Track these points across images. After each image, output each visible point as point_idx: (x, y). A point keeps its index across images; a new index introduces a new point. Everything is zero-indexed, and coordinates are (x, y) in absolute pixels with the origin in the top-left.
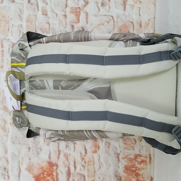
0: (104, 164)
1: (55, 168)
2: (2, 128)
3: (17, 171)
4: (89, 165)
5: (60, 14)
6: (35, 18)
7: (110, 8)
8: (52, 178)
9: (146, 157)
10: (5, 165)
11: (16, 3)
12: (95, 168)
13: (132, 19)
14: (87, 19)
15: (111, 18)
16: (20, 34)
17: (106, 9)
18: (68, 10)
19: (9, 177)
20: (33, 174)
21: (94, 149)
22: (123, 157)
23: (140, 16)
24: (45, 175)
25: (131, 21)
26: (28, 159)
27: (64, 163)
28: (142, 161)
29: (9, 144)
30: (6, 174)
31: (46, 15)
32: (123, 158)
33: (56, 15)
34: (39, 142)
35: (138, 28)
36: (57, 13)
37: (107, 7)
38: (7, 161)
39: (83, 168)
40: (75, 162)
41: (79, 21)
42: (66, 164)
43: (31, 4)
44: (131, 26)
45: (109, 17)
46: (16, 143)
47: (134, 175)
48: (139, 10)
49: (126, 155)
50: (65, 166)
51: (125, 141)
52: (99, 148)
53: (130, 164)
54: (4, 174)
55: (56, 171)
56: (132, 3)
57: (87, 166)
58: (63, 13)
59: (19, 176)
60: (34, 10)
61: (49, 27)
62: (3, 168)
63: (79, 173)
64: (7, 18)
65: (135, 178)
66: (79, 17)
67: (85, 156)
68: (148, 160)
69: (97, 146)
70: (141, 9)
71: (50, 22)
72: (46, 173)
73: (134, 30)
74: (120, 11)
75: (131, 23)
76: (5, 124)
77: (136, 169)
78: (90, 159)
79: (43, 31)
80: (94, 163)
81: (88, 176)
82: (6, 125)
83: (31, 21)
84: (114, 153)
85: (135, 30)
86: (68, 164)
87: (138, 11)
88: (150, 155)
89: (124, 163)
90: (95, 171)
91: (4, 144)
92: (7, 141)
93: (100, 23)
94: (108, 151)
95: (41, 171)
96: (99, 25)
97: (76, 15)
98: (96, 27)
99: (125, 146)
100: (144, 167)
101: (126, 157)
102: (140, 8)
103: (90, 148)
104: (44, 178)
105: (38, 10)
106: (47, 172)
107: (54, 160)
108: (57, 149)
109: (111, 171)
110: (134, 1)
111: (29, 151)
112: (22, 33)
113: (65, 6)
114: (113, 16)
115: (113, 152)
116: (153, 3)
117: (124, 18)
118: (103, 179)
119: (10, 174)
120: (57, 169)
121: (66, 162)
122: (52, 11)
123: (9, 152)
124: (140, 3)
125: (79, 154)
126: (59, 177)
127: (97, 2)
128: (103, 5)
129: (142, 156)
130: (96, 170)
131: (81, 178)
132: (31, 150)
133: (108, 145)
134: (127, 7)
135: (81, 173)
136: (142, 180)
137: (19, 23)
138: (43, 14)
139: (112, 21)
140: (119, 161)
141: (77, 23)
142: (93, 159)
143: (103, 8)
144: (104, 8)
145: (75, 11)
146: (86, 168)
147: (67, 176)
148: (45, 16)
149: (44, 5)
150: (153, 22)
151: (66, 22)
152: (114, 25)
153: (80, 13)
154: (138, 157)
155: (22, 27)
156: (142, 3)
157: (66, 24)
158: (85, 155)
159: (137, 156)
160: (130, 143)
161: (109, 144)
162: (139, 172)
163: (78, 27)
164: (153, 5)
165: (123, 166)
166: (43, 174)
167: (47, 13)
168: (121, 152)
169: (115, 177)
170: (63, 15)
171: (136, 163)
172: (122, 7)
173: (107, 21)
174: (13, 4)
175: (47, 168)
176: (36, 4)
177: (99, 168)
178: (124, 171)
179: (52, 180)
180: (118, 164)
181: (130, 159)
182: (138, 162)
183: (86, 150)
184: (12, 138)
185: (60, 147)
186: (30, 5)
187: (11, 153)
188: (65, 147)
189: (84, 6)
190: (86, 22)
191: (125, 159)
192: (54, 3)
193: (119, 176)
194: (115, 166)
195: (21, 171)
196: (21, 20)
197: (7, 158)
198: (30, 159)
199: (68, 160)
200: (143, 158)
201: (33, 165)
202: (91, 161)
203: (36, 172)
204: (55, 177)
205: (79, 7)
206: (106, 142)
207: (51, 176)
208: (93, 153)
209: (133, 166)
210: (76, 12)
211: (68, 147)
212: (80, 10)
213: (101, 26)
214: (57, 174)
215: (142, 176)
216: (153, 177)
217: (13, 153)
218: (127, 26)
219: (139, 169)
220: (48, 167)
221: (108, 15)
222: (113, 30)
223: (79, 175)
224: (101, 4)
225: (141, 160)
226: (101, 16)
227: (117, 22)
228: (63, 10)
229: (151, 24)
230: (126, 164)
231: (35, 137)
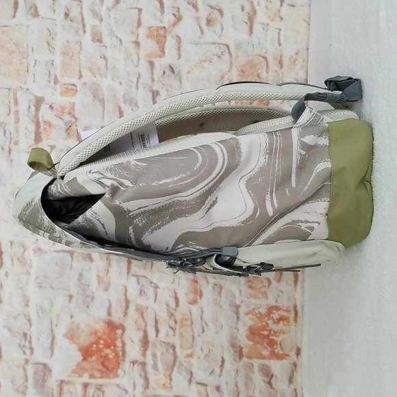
0: (210, 324)
1: (119, 332)
2: (19, 260)
3: (48, 338)
4: (182, 325)
5: (128, 39)
6: (78, 48)
7: (222, 28)
8: (114, 351)
9: (288, 311)
10: (26, 328)
11: (40, 17)
12: (193, 332)
13: (264, 51)
14: (179, 49)
15: (226, 49)
16: (49, 79)
17: (215, 31)
18: (142, 31)
19: (32, 350)
20: (78, 344)
21: (191, 297)
22: (246, 311)
23: (280, 44)
24: (101, 346)
25: (263, 54)
26: (69, 317)
27: (136, 323)
28: (281, 319)
29: (32, 289)
30: (27, 344)
31: (100, 41)
32: (247, 314)
33: (119, 42)
34: (88, 286)
35: (277, 68)
36: (122, 39)
37: (217, 28)
38: (29, 320)
39: (171, 332)
40: (156, 322)
41: (164, 52)
42: (141, 325)
43: (71, 20)
44: (264, 63)
45: (222, 46)
46: (45, 287)
47: (265, 344)
48: (279, 34)
49: (251, 309)
50: (139, 329)
51: (249, 281)
52: (201, 295)
53: (259, 324)
54: (24, 345)
55: (122, 338)
56: (266, 20)
57: (180, 328)
58: (134, 39)
59: (52, 349)
60: (77, 31)
61: (106, 65)
62: (22, 334)
63: (163, 340)
64: (23, 47)
65: (267, 348)
66: (164, 46)
67: (175, 310)
68: (292, 316)
69: (199, 291)
70: (282, 33)
71: (107, 56)
72: (102, 342)
73: (268, 72)
74: (243, 36)
75: (263, 60)
76: (24, 252)
77: (270, 333)
78: (185, 315)
79: (94, 74)
80: (192, 323)
81: (181, 347)
82: (26, 254)
83: (71, 54)
84: (230, 304)
85: (270, 73)
86: (144, 324)
87: (277, 36)
88: (295, 307)
89: (247, 322)
90: (193, 338)
92: (27, 283)
93: (203, 58)
94: (218, 301)
95: (92, 339)
96: (201, 61)
97: (158, 42)
98: (196, 66)
99: (250, 291)
100: (285, 328)
101: (251, 311)
102: (280, 30)
103: (186, 295)
104: (100, 350)
105: (85, 32)
106: (104, 340)
107: (117, 317)
108: (124, 297)
109: (224, 336)
110: (269, 17)
111: (70, 301)
112: (54, 77)
113: (136, 25)
114: (229, 45)
115: (228, 303)
116: (305, 21)
117: (250, 47)
118: (209, 352)
119: (34, 345)
120: (123, 334)
121: (141, 321)
122: (112, 33)
123: (32, 304)
124: (280, 19)
125: (165, 307)
126: (127, 349)
127: (197, 18)
128: (211, 23)
129: (281, 309)
130: (196, 334)
131: (167, 350)
132: (74, 300)
133: (219, 290)
134: (256, 26)
135: (167, 340)
136: (281, 352)
137: (48, 57)
138: (94, 40)
139: (227, 54)
140: (238, 318)
141: (160, 56)
142: (191, 315)
143: (209, 30)
144: (212, 29)
145: (155, 33)
146: (177, 332)
147: (142, 346)
148: (98, 44)
149: (97, 22)
150: (305, 57)
151: (138, 55)
152: (231, 62)
153: (165, 37)
154: (274, 312)
155: (53, 64)
156: (284, 20)
157: (139, 59)
158: (175, 307)
159: (271, 309)
160: (259, 285)
161: (221, 287)
162: (274, 338)
163: (161, 66)
164: (305, 25)
165: (247, 328)
166: (97, 343)
167: (101, 37)
168: (242, 302)
169: (230, 348)
170: (133, 42)
171: (270, 322)
172: (247, 28)
173: (217, 55)
174: (36, 20)
175: (104, 332)
176: (81, 19)
177: (201, 331)
178: (248, 337)
179: (113, 354)
180: (237, 323)
181: (258, 316)
182: (274, 320)
183: (177, 299)
184: (37, 278)
185: (128, 293)
186: (69, 22)
187: (36, 306)
188: (137, 292)
189: (174, 25)
190: (177, 56)
191: (250, 316)
192: (115, 18)
193: (238, 346)
194: (231, 327)
195: (56, 338)
196: (51, 51)
197: (29, 316)
198: (72, 317)
199: (143, 318)
200: (282, 313)
201: (78, 327)
202: (186, 320)
203: (85, 340)
204: (119, 349)
205: (165, 27)
206: (215, 284)
207: (112, 347)
208: (190, 304)
209: (265, 328)
210: (158, 35)
211: (143, 294)
212: (165, 32)
213: (206, 64)
214: (124, 344)
215: (281, 345)
216: (299, 346)
217: (41, 306)
218: (256, 65)
219: (275, 332)
220: (107, 331)
221: (219, 44)
222: (229, 71)
223: (164, 344)
224: (206, 22)
225: (278, 317)
226: (206, 43)
227: (237, 56)
228: (132, 33)
229: (300, 61)
230: (251, 323)
231: (81, 276)
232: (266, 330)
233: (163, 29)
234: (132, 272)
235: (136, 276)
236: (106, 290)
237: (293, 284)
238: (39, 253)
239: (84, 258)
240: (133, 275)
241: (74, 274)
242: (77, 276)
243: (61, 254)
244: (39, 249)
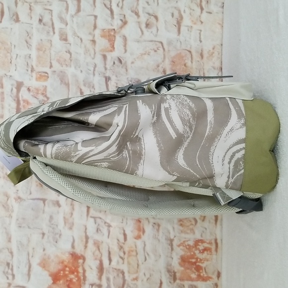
0: (150, 254)
1: (81, 261)
2: (3, 206)
3: (25, 266)
4: (129, 256)
5: (87, 38)
6: (49, 45)
7: (158, 30)
8: (77, 276)
9: (210, 243)
10: (9, 259)
11: (20, 22)
12: (138, 261)
13: (189, 46)
14: (125, 45)
15: (160, 45)
16: (27, 69)
17: (152, 32)
18: (97, 32)
19: (13, 276)
20: (49, 271)
21: (136, 233)
22: (178, 244)
23: (201, 41)
24: (67, 273)
25: (188, 49)
26: (42, 250)
27: (94, 254)
28: (205, 250)
29: (13, 228)
30: (10, 271)
31: (66, 40)
32: (179, 246)
33: (80, 41)
34: (57, 225)
35: (199, 59)
36: (83, 38)
37: (154, 30)
38: (11, 253)
39: (121, 261)
40: (109, 253)
41: (114, 48)
42: (97, 256)
43: (44, 25)
44: (189, 56)
45: (158, 43)
46: (24, 227)
47: (193, 269)
48: (200, 34)
49: (182, 242)
50: (96, 259)
51: (181, 221)
52: (144, 232)
53: (189, 254)
54: (7, 272)
55: (83, 266)
56: (190, 24)
57: (127, 258)
58: (91, 38)
59: (29, 275)
60: (48, 33)
61: (71, 57)
62: (6, 264)
63: (115, 267)
64: (8, 45)
65: (195, 273)
66: (114, 43)
67: (124, 244)
68: (213, 247)
69: (142, 229)
70: (202, 33)
71: (71, 51)
72: (67, 269)
73: (192, 62)
74: (173, 35)
75: (188, 53)
76: (8, 200)
77: (197, 260)
78: (132, 247)
79: (61, 64)
80: (137, 254)
81: (129, 272)
82: (9, 201)
83: (44, 49)
84: (166, 239)
85: (194, 63)
86: (100, 255)
87: (199, 35)
88: (216, 240)
89: (179, 252)
90: (138, 265)
91: (6, 228)
92: (10, 224)
93: (144, 52)
94: (157, 236)
95: (60, 267)
96: (142, 55)
97: (109, 40)
98: (138, 58)
99: (181, 228)
100: (208, 257)
101: (181, 243)
102: (201, 31)
103: (132, 232)
104: (66, 276)
105: (54, 33)
106: (69, 268)
107: (79, 250)
108: (84, 234)
109: (162, 264)
110: (193, 21)
111: (43, 238)
112: (31, 66)
113: (93, 28)
114: (163, 42)
115: (164, 238)
116: (219, 24)
117: (178, 44)
118: (150, 276)
119: (15, 272)
120: (83, 263)
121: (97, 252)
122: (75, 34)
123: (14, 240)
124: (200, 23)
125: (116, 241)
126: (87, 274)
127: (139, 22)
128: (149, 26)
129: (205, 242)
130: (140, 263)
131: (118, 275)
132: (46, 236)
133: (157, 227)
134: (183, 29)
135: (118, 267)
136: (205, 275)
137: (26, 52)
138: (61, 39)
139: (161, 49)
140: (172, 249)
141: (111, 51)
142: (136, 247)
143: (148, 31)
144: (150, 30)
145: (107, 34)
146: (126, 261)
147: (99, 272)
148: (64, 42)
149: (63, 26)
150: (220, 51)
151: (95, 50)
152: (164, 55)
153: (115, 36)
154: (200, 244)
155: (30, 57)
156: (203, 24)
157: (95, 53)
158: (123, 241)
159: (197, 242)
160: (188, 224)
161: (159, 225)
162: (200, 264)
163: (112, 58)
164: (219, 27)
165: (179, 257)
166: (64, 270)
167: (67, 37)
168: (175, 237)
169: (167, 273)
170: (91, 40)
171: (197, 252)
172: (176, 30)
173: (154, 49)
174: (17, 24)
175: (69, 262)
176: (51, 24)
177: (144, 260)
178: (180, 264)
179: (76, 279)
180: (171, 254)
181: (188, 247)
182: (200, 251)
183: (125, 235)
184: (17, 220)
185: (87, 231)
186: (42, 26)
187: (17, 242)
188: (95, 230)
189: (121, 27)
190: (124, 51)
191: (181, 247)
192: (77, 23)
193: (172, 271)
194: (167, 256)
195: (32, 267)
196: (28, 48)
197: (11, 249)
198: (44, 250)
199: (99, 250)
200: (206, 245)
201: (49, 258)
202: (132, 251)
203: (54, 268)
204: (81, 275)
205: (114, 29)
206: (154, 223)
207: (76, 273)
208: (136, 238)
209: (193, 257)
210: (110, 35)
211: (99, 231)
212: (115, 32)
213: (146, 57)
214: (84, 271)
215: (205, 270)
216: (220, 271)
217: (20, 242)
218: (183, 57)
219: (201, 260)
220: (71, 261)
221: (155, 41)
222: (163, 61)
223: (115, 270)
224: (145, 25)
225: (203, 248)
226: (145, 41)
227: (169, 50)
228: (90, 34)
229: (216, 54)
230: (182, 253)
231: (51, 217)
232: (194, 258)
233: (113, 31)
234: (91, 214)
235: (94, 218)
236: (71, 228)
237: (214, 222)
238: (19, 200)
239: (54, 204)
240: (91, 217)
241: (46, 217)
242: (48, 218)
243: (36, 201)
244: (19, 198)
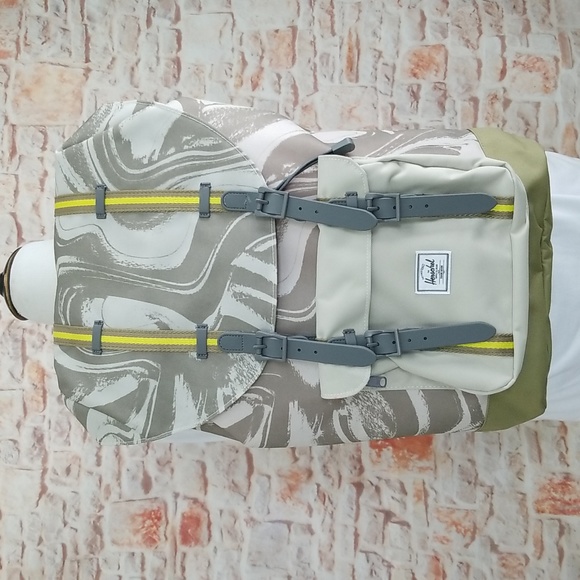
21: (432, 578)
29: (244, 567)
34: (309, 564)
46: (260, 566)
51: (503, 558)
52: (444, 576)
69: (441, 571)
76: (235, 523)
82: (237, 525)
91: (232, 568)
92: (239, 561)
99: (504, 570)
103: (425, 576)
133: (466, 569)
160: (515, 563)
161: (468, 566)
184: (250, 554)
185: (355, 574)
188: (367, 573)
206: (460, 563)
211: (374, 575)
231: (300, 551)
234: (360, 547)
235: (366, 552)
236: (330, 569)
237: (558, 561)
238: (252, 523)
239: (304, 530)
240: (362, 551)
241: (292, 550)
242: (295, 552)
243: (277, 525)
244: (252, 519)
